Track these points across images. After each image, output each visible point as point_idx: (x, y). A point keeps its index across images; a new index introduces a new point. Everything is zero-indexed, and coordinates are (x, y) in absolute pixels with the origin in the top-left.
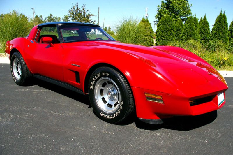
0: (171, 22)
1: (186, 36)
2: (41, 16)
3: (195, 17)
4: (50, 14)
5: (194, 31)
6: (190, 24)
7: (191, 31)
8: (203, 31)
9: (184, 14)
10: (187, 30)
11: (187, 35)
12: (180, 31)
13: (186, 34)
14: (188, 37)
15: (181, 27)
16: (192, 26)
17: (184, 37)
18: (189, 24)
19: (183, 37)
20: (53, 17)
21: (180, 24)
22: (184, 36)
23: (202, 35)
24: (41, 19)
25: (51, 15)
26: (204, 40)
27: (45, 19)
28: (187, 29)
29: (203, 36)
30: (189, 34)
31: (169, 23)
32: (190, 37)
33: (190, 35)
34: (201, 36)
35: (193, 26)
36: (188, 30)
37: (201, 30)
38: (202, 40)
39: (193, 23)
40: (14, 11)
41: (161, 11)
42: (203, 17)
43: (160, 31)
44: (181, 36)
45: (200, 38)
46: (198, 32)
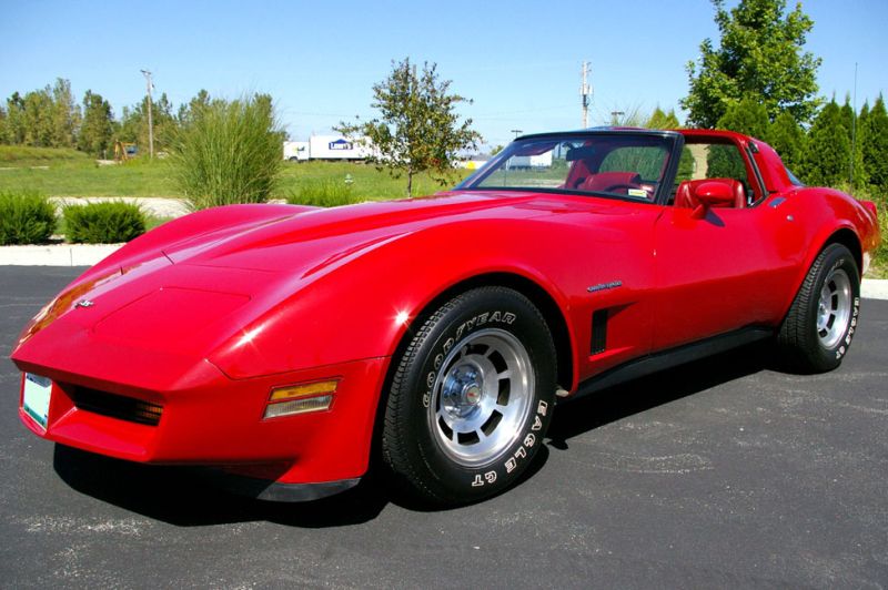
0: (761, 123)
1: (816, 169)
2: (164, 98)
3: (847, 105)
4: (199, 91)
5: (847, 154)
6: (832, 131)
7: (835, 154)
8: (873, 151)
9: (794, 91)
10: (820, 151)
11: (823, 168)
12: (790, 154)
13: (817, 164)
14: (824, 174)
15: (792, 141)
16: (839, 136)
17: (810, 175)
18: (827, 128)
19: (807, 175)
20: (211, 102)
21: (788, 130)
22: (810, 170)
23: (871, 166)
24: (164, 109)
25: (203, 94)
26: (878, 185)
27: (182, 109)
28: (821, 147)
29: (873, 171)
30: (829, 165)
31: (754, 128)
32: (834, 173)
33: (834, 167)
34: (867, 170)
35: (842, 136)
36: (825, 148)
37: (866, 149)
38: (872, 182)
39: (842, 127)
40: (61, 81)
41: (710, 85)
42: (872, 105)
43: (723, 157)
44: (799, 171)
45: (866, 177)
46: (857, 157)
